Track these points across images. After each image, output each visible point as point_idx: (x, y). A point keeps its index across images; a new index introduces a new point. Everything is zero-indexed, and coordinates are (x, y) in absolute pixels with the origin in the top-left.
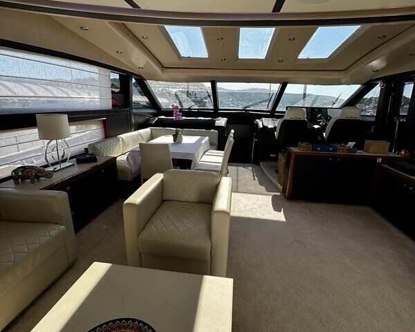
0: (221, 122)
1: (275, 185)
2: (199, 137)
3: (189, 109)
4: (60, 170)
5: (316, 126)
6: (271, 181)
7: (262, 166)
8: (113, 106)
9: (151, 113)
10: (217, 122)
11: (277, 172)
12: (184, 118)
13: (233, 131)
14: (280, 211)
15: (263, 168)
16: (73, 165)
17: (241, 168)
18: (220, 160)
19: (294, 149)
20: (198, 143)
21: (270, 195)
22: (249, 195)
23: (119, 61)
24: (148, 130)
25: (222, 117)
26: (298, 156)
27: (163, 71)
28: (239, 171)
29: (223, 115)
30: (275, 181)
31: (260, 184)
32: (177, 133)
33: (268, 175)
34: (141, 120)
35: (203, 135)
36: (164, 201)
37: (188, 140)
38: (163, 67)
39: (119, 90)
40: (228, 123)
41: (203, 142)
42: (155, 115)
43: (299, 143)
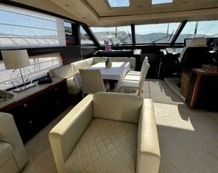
0: (138, 52)
1: (178, 96)
2: (123, 63)
3: (117, 45)
4: (24, 90)
5: (212, 52)
6: (174, 93)
7: (166, 81)
8: (67, 44)
9: (94, 49)
10: (135, 52)
11: (179, 85)
12: (113, 50)
13: (146, 58)
14: (187, 120)
15: (168, 83)
16: (35, 85)
17: (151, 82)
18: (138, 78)
19: (200, 70)
20: (122, 67)
21: (176, 104)
22: (160, 104)
23: (68, 12)
24: (91, 59)
25: (138, 49)
26: (203, 76)
27: (99, 20)
28: (150, 85)
29: (138, 48)
30: (178, 93)
31: (167, 95)
32: (108, 61)
33: (172, 87)
34: (88, 53)
35: (126, 61)
36: (94, 118)
37: (116, 65)
38: (99, 17)
39: (71, 34)
40: (142, 52)
41: (126, 66)
42: (96, 50)
43: (204, 65)
